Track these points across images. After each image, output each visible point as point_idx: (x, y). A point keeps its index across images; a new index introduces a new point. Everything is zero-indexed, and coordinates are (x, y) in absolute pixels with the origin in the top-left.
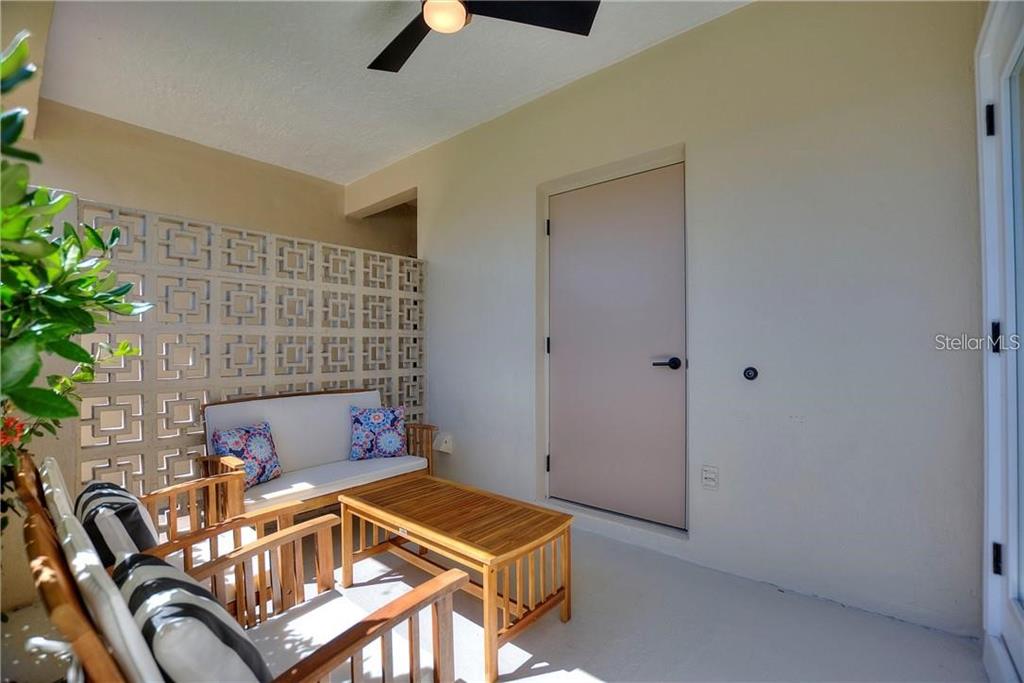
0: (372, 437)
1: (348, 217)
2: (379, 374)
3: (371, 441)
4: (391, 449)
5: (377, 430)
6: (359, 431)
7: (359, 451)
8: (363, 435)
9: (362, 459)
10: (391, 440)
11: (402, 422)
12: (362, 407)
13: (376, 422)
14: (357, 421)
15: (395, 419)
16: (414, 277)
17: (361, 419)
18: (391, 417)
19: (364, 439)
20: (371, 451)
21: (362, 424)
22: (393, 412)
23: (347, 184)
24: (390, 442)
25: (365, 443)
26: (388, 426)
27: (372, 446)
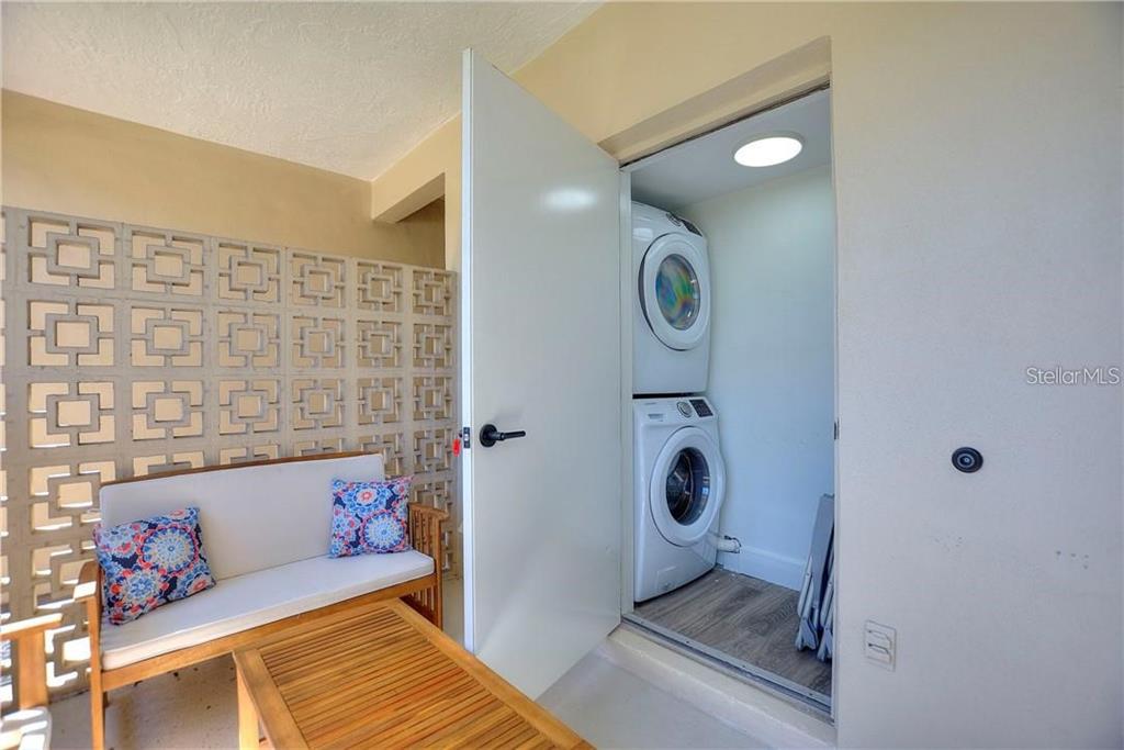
0: (358, 524)
1: (375, 222)
2: (383, 430)
3: (357, 531)
4: (386, 542)
5: (365, 515)
6: (341, 516)
7: (340, 545)
8: (345, 522)
9: (345, 555)
10: (385, 529)
11: (404, 502)
12: (349, 481)
13: (364, 503)
14: (338, 501)
15: (394, 498)
16: (437, 295)
17: (345, 498)
18: (388, 494)
19: (347, 528)
20: (356, 545)
21: (344, 506)
22: (390, 487)
23: (373, 180)
24: (384, 532)
25: (348, 533)
26: (382, 508)
27: (358, 538)
